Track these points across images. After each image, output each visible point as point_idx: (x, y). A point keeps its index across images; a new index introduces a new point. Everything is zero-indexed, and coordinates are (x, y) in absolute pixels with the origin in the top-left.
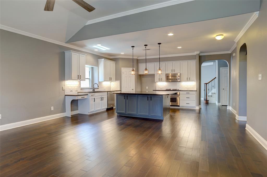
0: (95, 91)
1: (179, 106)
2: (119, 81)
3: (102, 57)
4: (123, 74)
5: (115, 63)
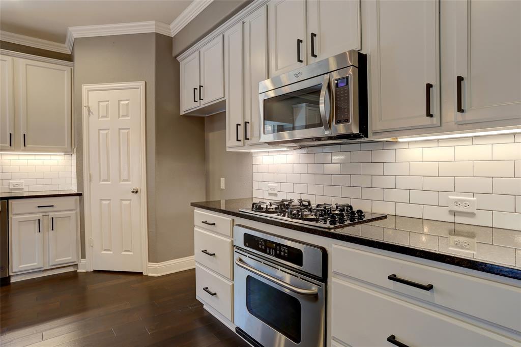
2: (75, 149)
4: (89, 114)
5: (69, 68)
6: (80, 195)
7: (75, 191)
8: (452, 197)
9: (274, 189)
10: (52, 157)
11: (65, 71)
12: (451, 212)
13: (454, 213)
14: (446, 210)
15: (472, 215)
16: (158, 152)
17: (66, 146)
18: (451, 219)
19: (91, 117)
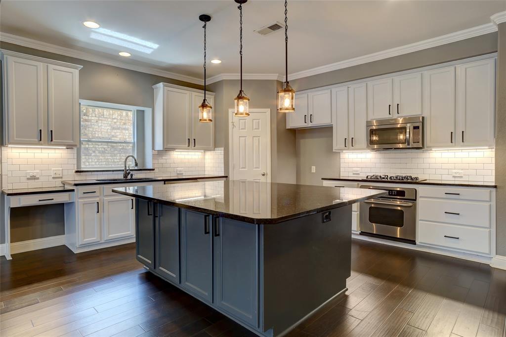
0: (134, 177)
1: (413, 242)
2: (223, 148)
3: (157, 79)
4: (233, 128)
5: (213, 96)
6: (226, 177)
7: (223, 175)
8: (454, 171)
9: (357, 171)
10: (189, 153)
11: (210, 98)
12: (453, 176)
13: (454, 177)
14: (451, 176)
15: (462, 177)
16: (278, 151)
17: (211, 146)
18: (454, 179)
19: (235, 129)
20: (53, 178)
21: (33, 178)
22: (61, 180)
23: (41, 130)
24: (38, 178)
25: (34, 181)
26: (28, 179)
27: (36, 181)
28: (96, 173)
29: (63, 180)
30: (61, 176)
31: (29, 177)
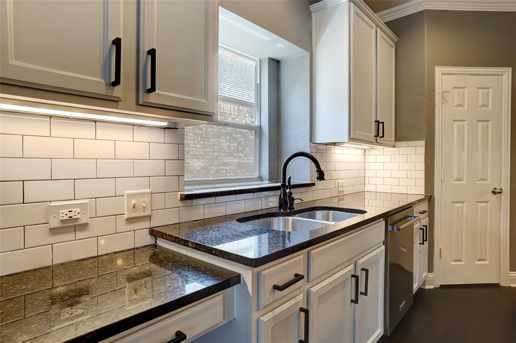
2: (423, 143)
4: (443, 104)
5: (395, 45)
6: (430, 197)
11: (392, 47)
20: (130, 220)
21: (71, 226)
22: (146, 225)
23: (117, 42)
24: (85, 226)
25: (71, 236)
26: (54, 231)
27: (80, 235)
28: (232, 197)
29: (154, 223)
30: (147, 213)
31: (55, 223)
